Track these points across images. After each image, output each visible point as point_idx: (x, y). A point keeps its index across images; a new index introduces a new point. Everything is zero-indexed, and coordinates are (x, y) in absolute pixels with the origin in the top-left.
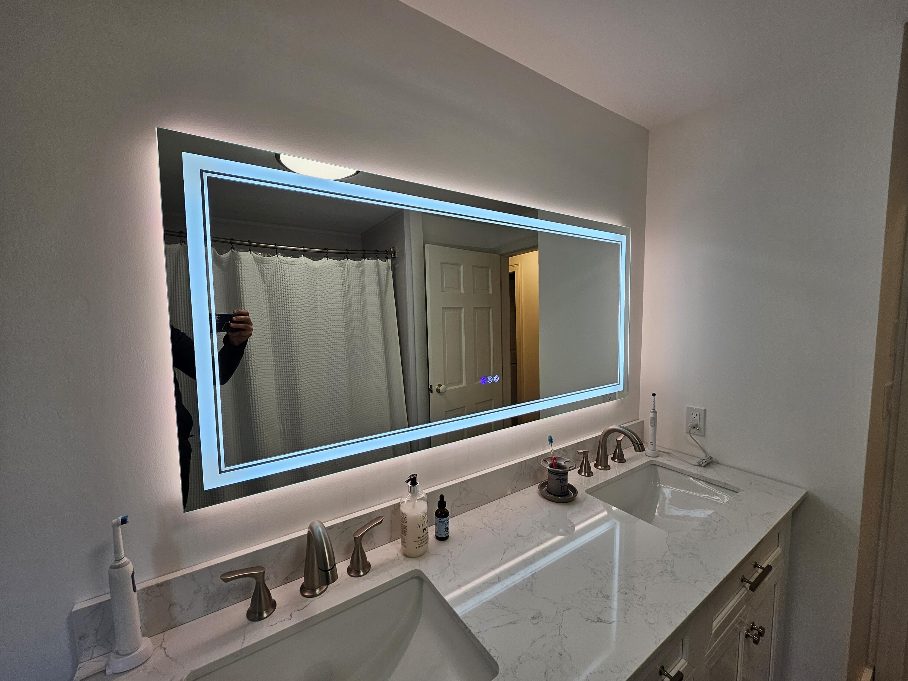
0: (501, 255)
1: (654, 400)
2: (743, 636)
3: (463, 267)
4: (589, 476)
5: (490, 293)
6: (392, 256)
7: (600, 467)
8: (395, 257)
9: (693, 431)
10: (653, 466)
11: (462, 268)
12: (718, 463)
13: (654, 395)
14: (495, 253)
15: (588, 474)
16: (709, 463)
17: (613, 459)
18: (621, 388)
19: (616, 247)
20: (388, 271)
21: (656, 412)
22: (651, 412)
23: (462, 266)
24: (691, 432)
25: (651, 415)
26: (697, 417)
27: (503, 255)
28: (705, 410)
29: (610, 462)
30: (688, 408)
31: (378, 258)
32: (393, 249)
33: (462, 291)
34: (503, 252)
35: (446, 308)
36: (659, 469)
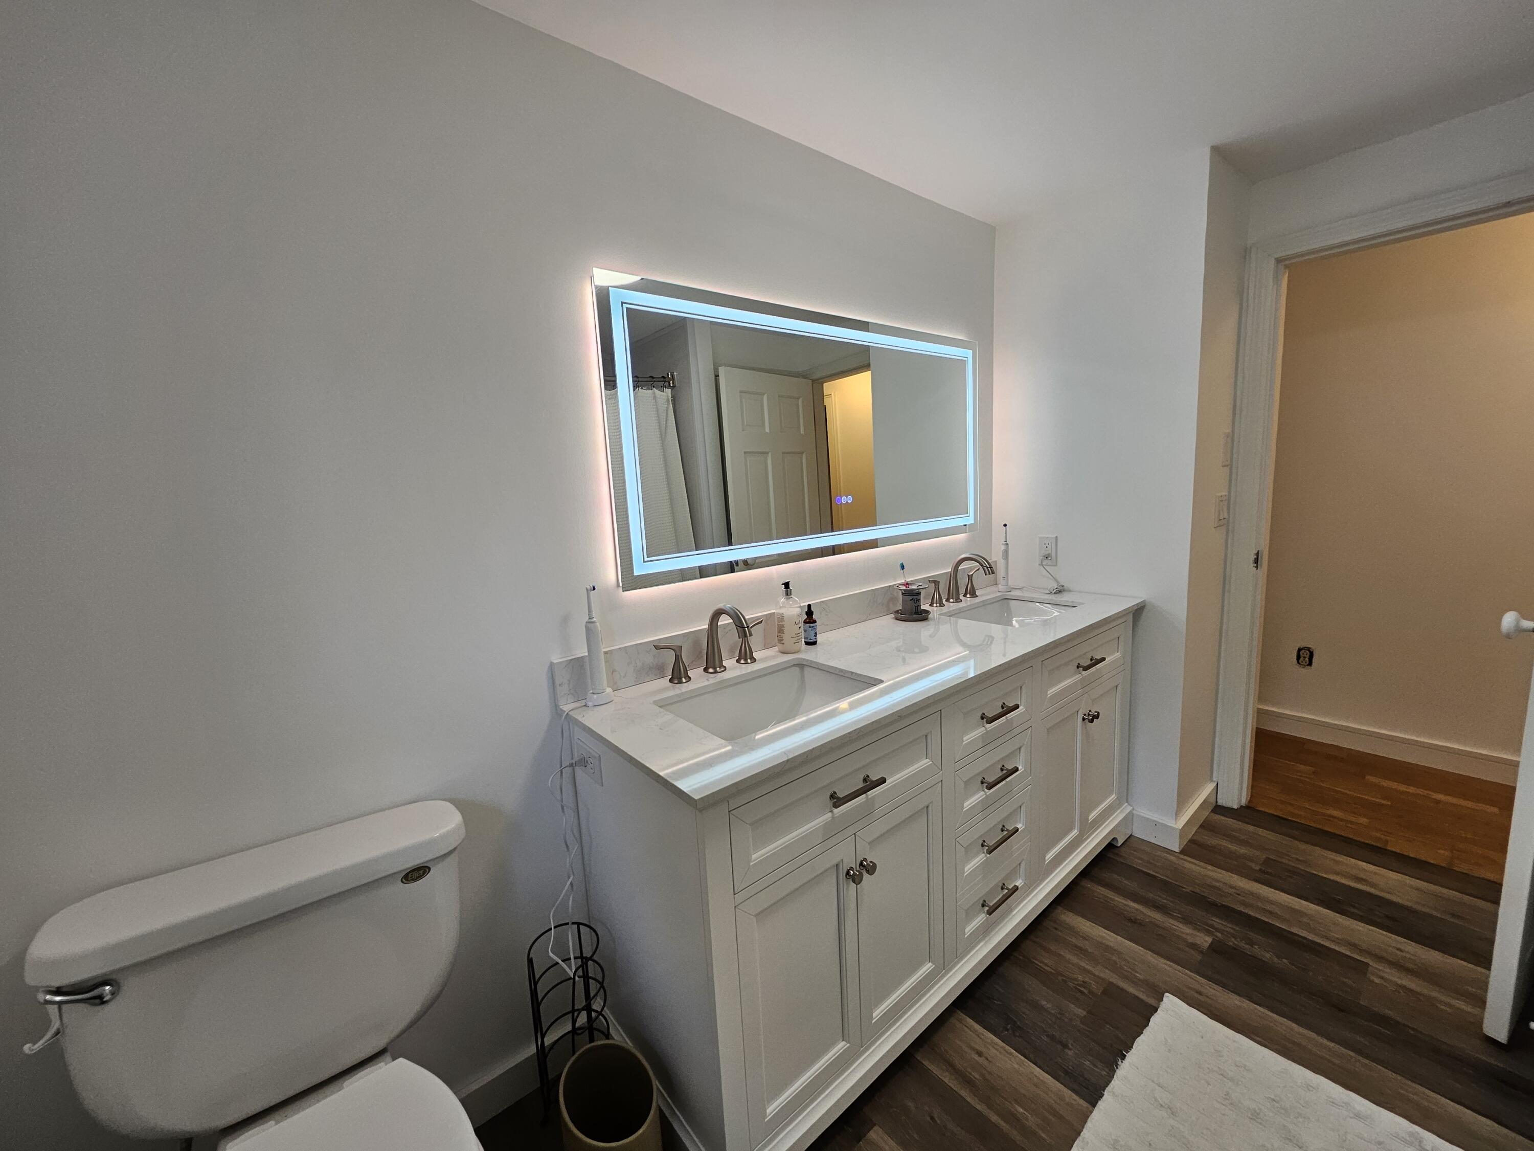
0: (813, 381)
1: (1006, 531)
2: (1080, 719)
3: (768, 399)
4: (940, 606)
5: (802, 433)
6: (670, 384)
7: (951, 600)
8: (674, 386)
9: (1045, 562)
10: (1006, 601)
11: (765, 397)
12: (1070, 591)
13: (1005, 525)
14: (805, 378)
15: (940, 604)
16: (1060, 591)
17: (965, 595)
18: (970, 520)
19: (963, 362)
20: (668, 404)
21: (1007, 544)
22: (1003, 544)
23: (766, 395)
24: (1043, 563)
25: (1003, 547)
26: (1049, 547)
27: (817, 380)
28: (1057, 537)
29: (961, 597)
30: (1040, 538)
31: (654, 387)
32: (672, 375)
33: (767, 430)
34: (815, 377)
35: (750, 453)
36: (1012, 603)
